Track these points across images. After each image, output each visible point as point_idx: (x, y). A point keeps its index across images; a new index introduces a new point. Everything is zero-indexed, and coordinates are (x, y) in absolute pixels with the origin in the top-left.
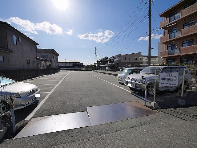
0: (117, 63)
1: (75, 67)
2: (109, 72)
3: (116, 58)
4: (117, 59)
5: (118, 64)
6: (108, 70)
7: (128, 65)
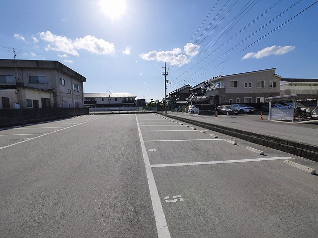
3: (211, 85)
5: (217, 98)
6: (193, 112)
7: (242, 99)
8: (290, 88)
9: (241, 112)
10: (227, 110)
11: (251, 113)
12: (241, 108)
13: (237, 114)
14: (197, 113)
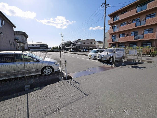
4: (79, 43)
8: (99, 44)
9: (85, 51)
14: (74, 51)
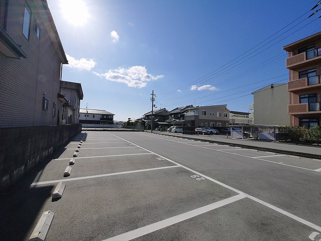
0: (193, 119)
1: (104, 123)
2: (181, 135)
3: (187, 111)
5: (193, 122)
6: (176, 132)
7: (209, 124)
8: (234, 118)
9: (212, 133)
10: (203, 131)
11: (217, 134)
12: (211, 130)
13: (209, 134)
14: (181, 133)
